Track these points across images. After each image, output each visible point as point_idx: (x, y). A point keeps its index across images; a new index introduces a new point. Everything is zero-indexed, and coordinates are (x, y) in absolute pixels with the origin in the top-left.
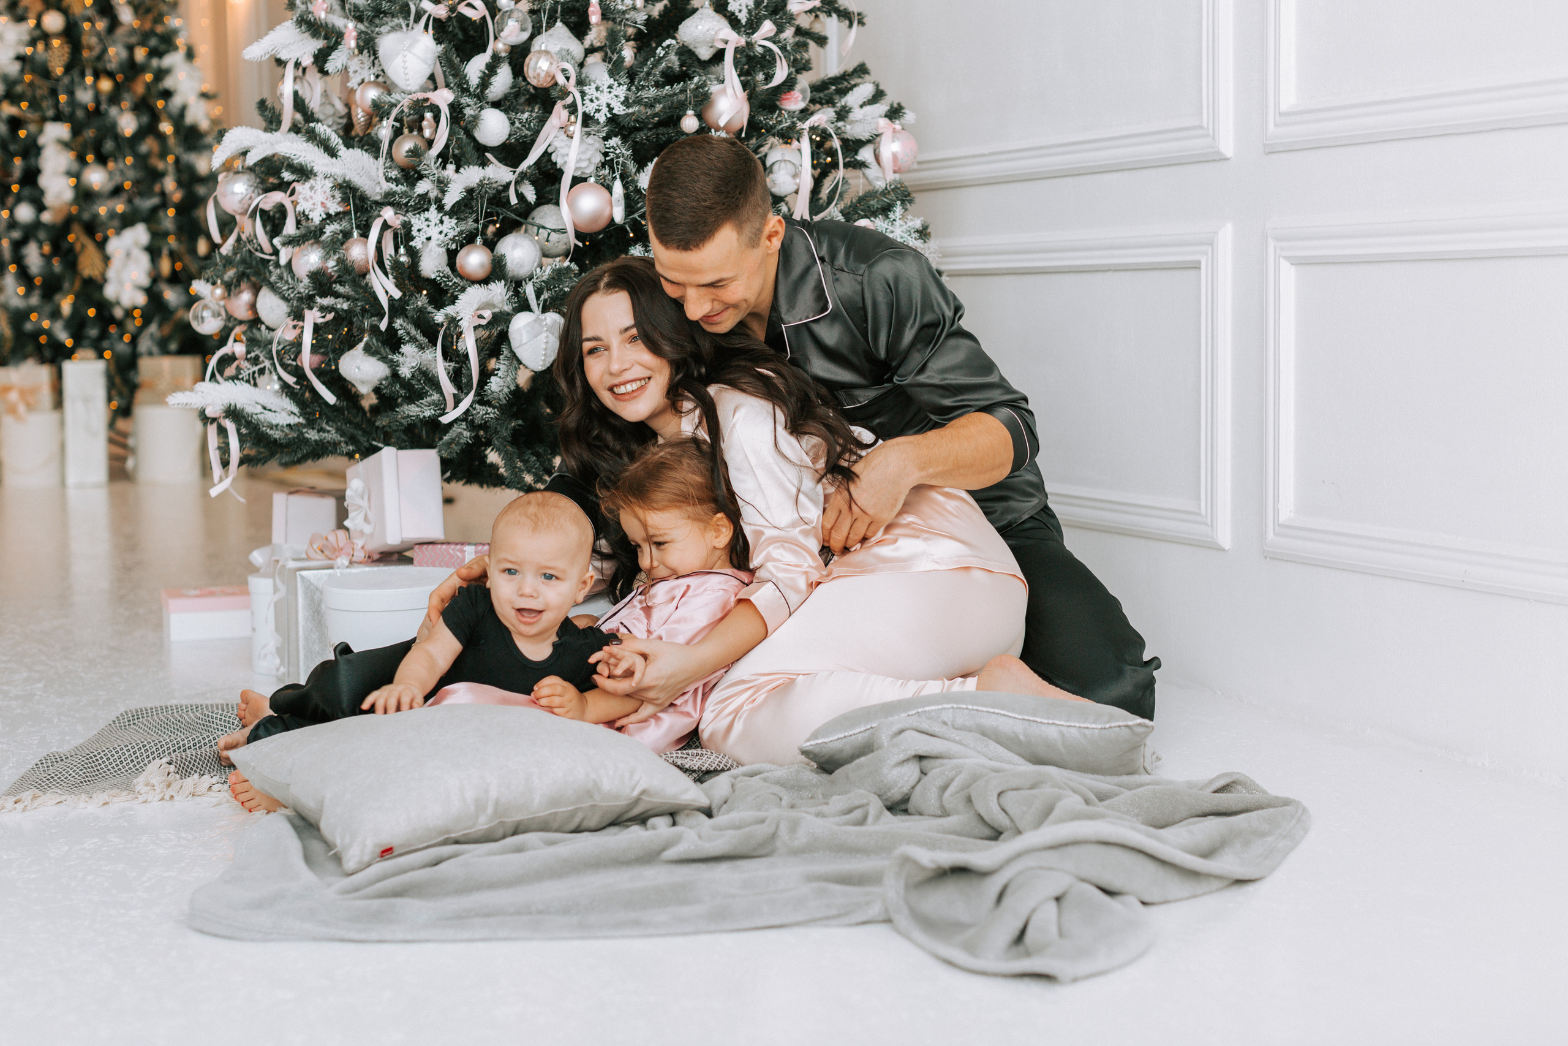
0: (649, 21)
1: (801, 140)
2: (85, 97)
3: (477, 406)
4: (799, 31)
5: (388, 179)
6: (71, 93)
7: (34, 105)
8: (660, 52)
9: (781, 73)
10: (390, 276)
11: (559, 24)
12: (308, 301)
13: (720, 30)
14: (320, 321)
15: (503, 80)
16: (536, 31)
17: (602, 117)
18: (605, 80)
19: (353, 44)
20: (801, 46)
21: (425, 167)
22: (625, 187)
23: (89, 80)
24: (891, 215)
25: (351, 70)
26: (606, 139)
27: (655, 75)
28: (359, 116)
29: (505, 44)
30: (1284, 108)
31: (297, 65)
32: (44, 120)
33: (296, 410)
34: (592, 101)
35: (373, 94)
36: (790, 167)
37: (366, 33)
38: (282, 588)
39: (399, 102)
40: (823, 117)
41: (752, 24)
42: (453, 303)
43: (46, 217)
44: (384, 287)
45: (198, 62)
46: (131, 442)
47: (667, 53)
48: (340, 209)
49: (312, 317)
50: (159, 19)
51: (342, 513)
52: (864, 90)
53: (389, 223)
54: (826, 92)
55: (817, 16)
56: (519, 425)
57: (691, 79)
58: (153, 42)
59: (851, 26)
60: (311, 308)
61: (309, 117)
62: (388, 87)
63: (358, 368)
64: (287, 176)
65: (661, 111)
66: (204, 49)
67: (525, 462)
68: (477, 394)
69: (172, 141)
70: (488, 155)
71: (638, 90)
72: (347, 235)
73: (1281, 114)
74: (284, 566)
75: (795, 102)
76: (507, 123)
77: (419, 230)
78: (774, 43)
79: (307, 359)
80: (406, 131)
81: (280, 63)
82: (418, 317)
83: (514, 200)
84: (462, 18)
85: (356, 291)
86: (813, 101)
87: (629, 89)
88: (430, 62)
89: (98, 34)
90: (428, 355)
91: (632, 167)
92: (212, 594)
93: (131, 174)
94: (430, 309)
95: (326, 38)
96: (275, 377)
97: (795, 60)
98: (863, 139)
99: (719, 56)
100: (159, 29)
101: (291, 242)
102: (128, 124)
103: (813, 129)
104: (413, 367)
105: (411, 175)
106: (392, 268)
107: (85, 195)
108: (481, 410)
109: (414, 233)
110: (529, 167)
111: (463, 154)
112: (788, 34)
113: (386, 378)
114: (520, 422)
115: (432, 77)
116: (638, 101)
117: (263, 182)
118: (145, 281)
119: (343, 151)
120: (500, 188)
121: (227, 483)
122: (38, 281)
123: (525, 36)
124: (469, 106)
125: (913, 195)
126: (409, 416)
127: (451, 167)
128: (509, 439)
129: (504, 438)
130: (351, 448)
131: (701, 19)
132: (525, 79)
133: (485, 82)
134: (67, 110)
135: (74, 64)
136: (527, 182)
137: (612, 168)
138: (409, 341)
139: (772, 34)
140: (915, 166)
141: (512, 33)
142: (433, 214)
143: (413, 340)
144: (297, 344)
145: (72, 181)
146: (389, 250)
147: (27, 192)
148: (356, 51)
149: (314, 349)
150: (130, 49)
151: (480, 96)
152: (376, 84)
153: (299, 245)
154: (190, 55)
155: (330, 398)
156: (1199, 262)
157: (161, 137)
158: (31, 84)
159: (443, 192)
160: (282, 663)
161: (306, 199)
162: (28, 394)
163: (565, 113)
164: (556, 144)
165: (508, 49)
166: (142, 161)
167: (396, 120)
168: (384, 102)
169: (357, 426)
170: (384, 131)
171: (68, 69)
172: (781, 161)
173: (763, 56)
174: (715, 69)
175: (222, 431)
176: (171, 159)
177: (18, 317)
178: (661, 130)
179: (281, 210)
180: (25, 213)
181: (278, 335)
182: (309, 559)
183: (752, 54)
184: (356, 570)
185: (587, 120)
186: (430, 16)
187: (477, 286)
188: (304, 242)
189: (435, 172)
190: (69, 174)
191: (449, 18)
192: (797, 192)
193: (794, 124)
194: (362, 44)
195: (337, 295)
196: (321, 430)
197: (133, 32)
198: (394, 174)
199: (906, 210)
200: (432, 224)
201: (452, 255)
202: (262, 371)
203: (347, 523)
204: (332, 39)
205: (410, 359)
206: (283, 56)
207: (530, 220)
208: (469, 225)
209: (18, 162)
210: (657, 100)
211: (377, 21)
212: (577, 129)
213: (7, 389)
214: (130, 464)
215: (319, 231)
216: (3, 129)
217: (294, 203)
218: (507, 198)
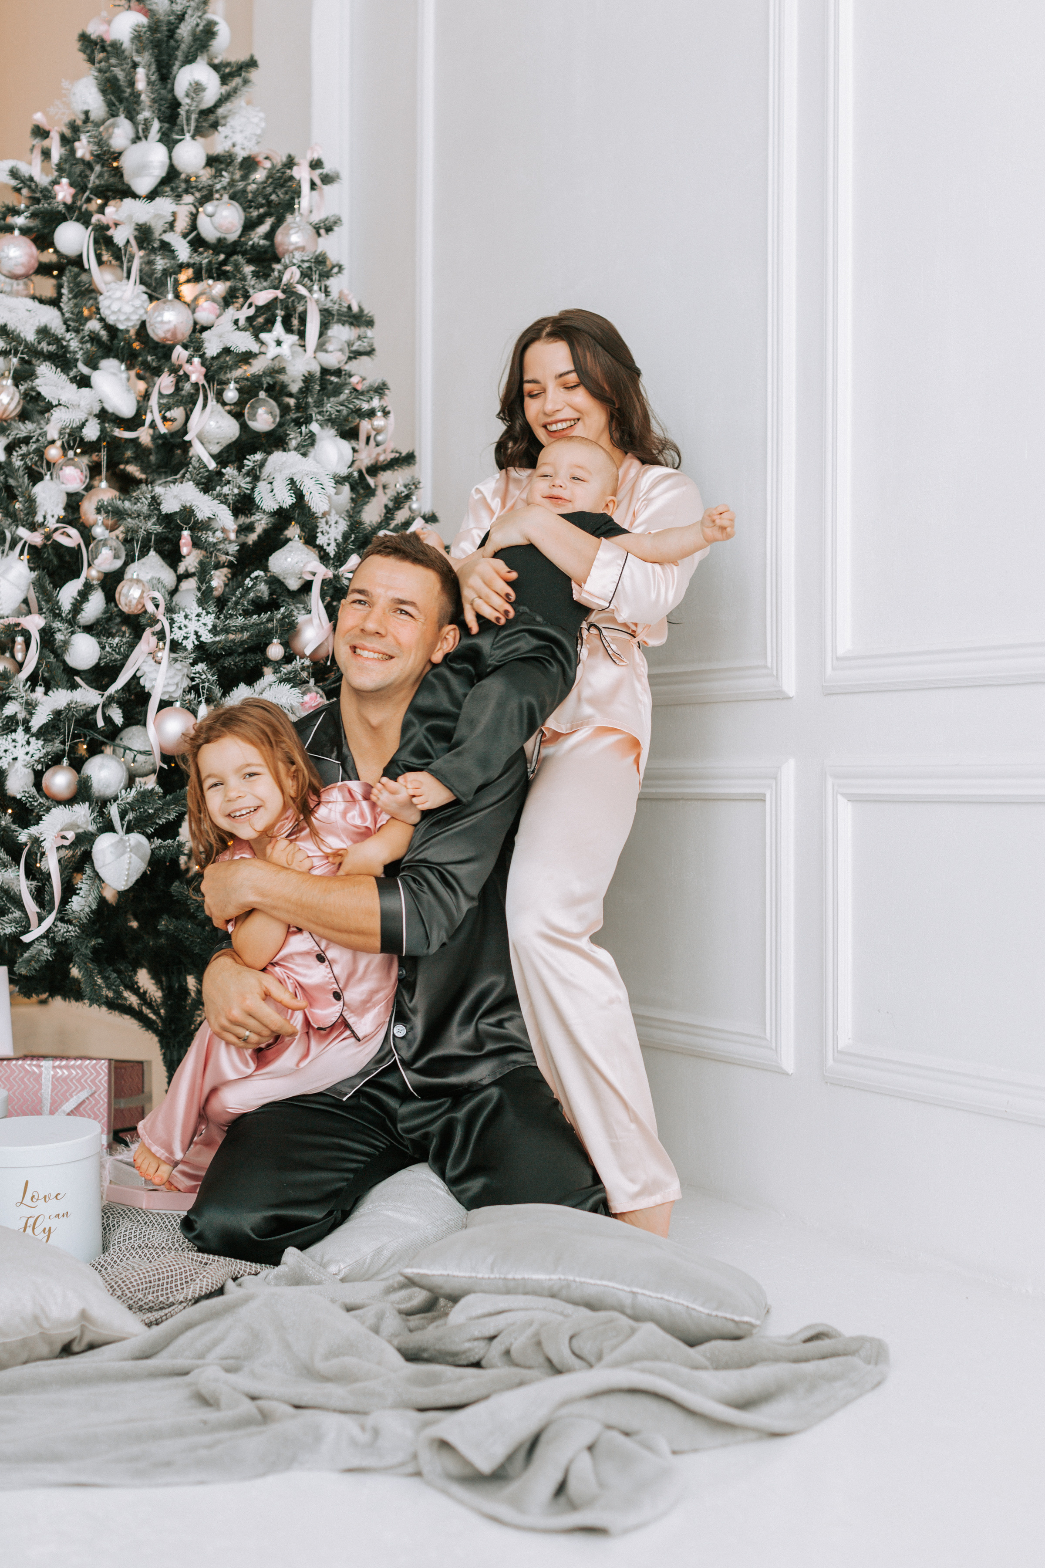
0: (241, 552)
3: (59, 924)
8: (249, 582)
11: (152, 553)
13: (309, 561)
15: (95, 606)
16: (130, 560)
17: (189, 645)
18: (194, 607)
21: (14, 689)
26: (192, 665)
27: (243, 605)
29: (99, 572)
30: (841, 652)
34: (180, 628)
41: (340, 558)
42: (37, 823)
47: (256, 584)
56: (99, 944)
57: (278, 608)
65: (248, 638)
67: (105, 978)
68: (59, 913)
70: (78, 679)
71: (226, 618)
73: (838, 658)
76: (97, 647)
77: (6, 751)
82: (2, 836)
83: (101, 723)
84: (57, 545)
87: (217, 618)
88: (24, 587)
90: (12, 874)
91: (217, 691)
94: (14, 827)
99: (307, 587)
108: (63, 928)
110: (118, 690)
111: (52, 677)
114: (100, 941)
115: (26, 603)
116: (226, 630)
120: (88, 711)
123: (119, 564)
124: (60, 630)
127: (40, 690)
128: (90, 956)
129: (85, 955)
131: (292, 550)
132: (117, 606)
133: (77, 608)
136: (114, 705)
137: (198, 694)
141: (106, 560)
142: (20, 735)
151: (72, 621)
156: (765, 795)
159: (31, 714)
163: (154, 640)
164: (145, 668)
165: (101, 576)
174: (304, 599)
178: (250, 655)
183: (338, 586)
185: (175, 647)
186: (25, 543)
187: (62, 807)
189: (24, 694)
191: (45, 545)
200: (19, 745)
201: (38, 776)
207: (116, 741)
208: (56, 746)
210: (244, 628)
212: (164, 654)
218: (95, 720)
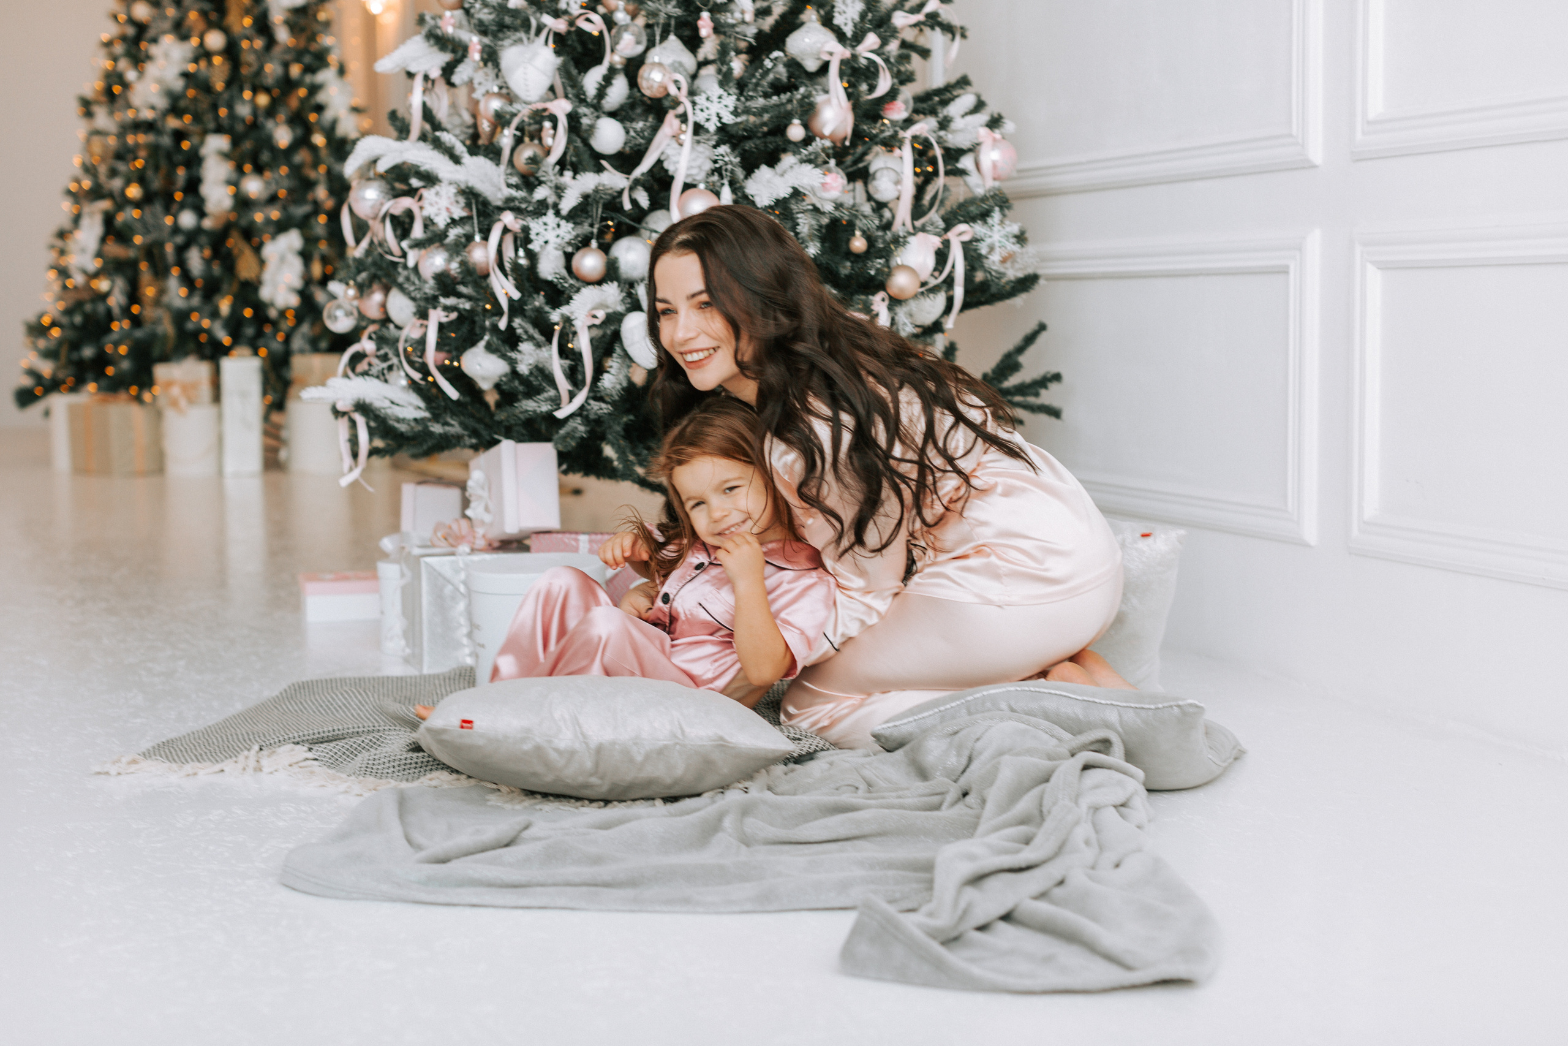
0: (760, 35)
1: (903, 148)
2: (244, 111)
3: (592, 402)
4: (904, 44)
5: (509, 186)
6: (230, 107)
7: (197, 118)
8: (768, 63)
9: (884, 83)
10: (510, 278)
11: (672, 37)
12: (433, 301)
13: (826, 42)
14: (444, 320)
15: (619, 91)
16: (651, 44)
17: (712, 126)
18: (715, 90)
19: (477, 56)
20: (904, 58)
21: (544, 174)
22: (734, 192)
23: (247, 94)
24: (989, 220)
25: (476, 82)
26: (715, 147)
27: (763, 86)
28: (485, 126)
29: (621, 57)
30: (1371, 116)
31: (426, 78)
32: (205, 132)
33: (422, 404)
34: (702, 110)
35: (496, 104)
36: (893, 175)
37: (489, 46)
38: (408, 573)
39: (519, 111)
40: (925, 127)
41: (856, 37)
42: (568, 303)
43: (207, 223)
44: (504, 289)
45: (349, 77)
46: (284, 434)
47: (775, 65)
48: (464, 214)
49: (437, 316)
50: (312, 38)
51: (466, 503)
52: (966, 100)
53: (509, 227)
54: (930, 103)
55: (921, 30)
56: (631, 420)
57: (797, 89)
58: (307, 59)
59: (953, 39)
60: (435, 308)
61: (437, 126)
62: (509, 97)
63: (480, 365)
64: (415, 182)
65: (769, 120)
66: (355, 66)
67: (637, 455)
68: (591, 390)
69: (324, 153)
70: (604, 163)
71: (747, 100)
72: (469, 238)
73: (1368, 122)
74: (409, 553)
75: (898, 112)
76: (622, 132)
77: (537, 234)
78: (879, 55)
79: (431, 356)
80: (527, 139)
81: (410, 75)
82: (536, 317)
83: (627, 206)
84: (581, 32)
85: (477, 292)
86: (916, 111)
87: (738, 100)
88: (550, 74)
89: (255, 51)
90: (544, 353)
91: (740, 173)
92: (346, 578)
93: (286, 183)
94: (547, 309)
95: (454, 51)
96: (402, 374)
97: (899, 72)
98: (964, 147)
99: (824, 68)
100: (314, 47)
101: (418, 245)
102: (283, 136)
103: (915, 138)
104: (530, 365)
105: (529, 181)
106: (513, 270)
107: (243, 203)
108: (595, 405)
109: (532, 236)
110: (643, 174)
111: (580, 162)
112: (893, 47)
113: (506, 375)
114: (632, 417)
115: (552, 89)
116: (747, 111)
117: (393, 188)
118: (298, 283)
119: (467, 158)
120: (615, 194)
121: (356, 473)
122: (199, 283)
123: (640, 49)
124: (585, 115)
125: (1011, 202)
126: (527, 411)
127: (568, 174)
128: (622, 433)
129: (617, 433)
130: (474, 441)
131: (807, 32)
132: (639, 91)
133: (601, 93)
134: (226, 123)
135: (234, 81)
136: (640, 188)
137: (721, 176)
138: (526, 340)
139: (876, 47)
140: (1015, 174)
141: (628, 45)
142: (550, 217)
143: (531, 338)
144: (422, 342)
145: (231, 190)
146: (509, 252)
147: (190, 199)
148: (481, 64)
149: (439, 346)
150: (286, 65)
151: (597, 107)
152: (499, 95)
153: (425, 248)
154: (342, 71)
155: (453, 394)
156: (1287, 267)
157: (314, 149)
158: (195, 100)
159: (560, 197)
160: (407, 645)
161: (431, 204)
162: (189, 389)
163: (676, 122)
164: (669, 152)
165: (624, 61)
166: (296, 171)
167: (517, 129)
168: (507, 113)
169: (480, 421)
170: (506, 139)
171: (229, 84)
172: (882, 169)
173: (867, 68)
174: (822, 80)
175: (353, 424)
176: (322, 169)
177: (181, 317)
178: (770, 139)
179: (410, 214)
180: (187, 219)
181: (404, 334)
182: (433, 546)
183: (856, 66)
184: (476, 558)
185: (698, 129)
186: (550, 30)
187: (591, 287)
188: (429, 245)
189: (553, 178)
190: (229, 182)
191: (569, 32)
192: (898, 198)
193: (896, 133)
194: (485, 56)
195: (459, 295)
196: (446, 424)
197: (288, 50)
198: (514, 180)
199: (1004, 215)
200: (549, 228)
201: (568, 257)
202: (390, 368)
203: (468, 512)
204: (458, 51)
205: (528, 356)
206: (412, 70)
207: (644, 225)
208: (586, 228)
209: (181, 173)
210: (764, 110)
211: (501, 35)
212: (687, 137)
213: (169, 384)
214: (283, 454)
215: (444, 235)
216: (166, 141)
217: (421, 208)
218: (621, 203)
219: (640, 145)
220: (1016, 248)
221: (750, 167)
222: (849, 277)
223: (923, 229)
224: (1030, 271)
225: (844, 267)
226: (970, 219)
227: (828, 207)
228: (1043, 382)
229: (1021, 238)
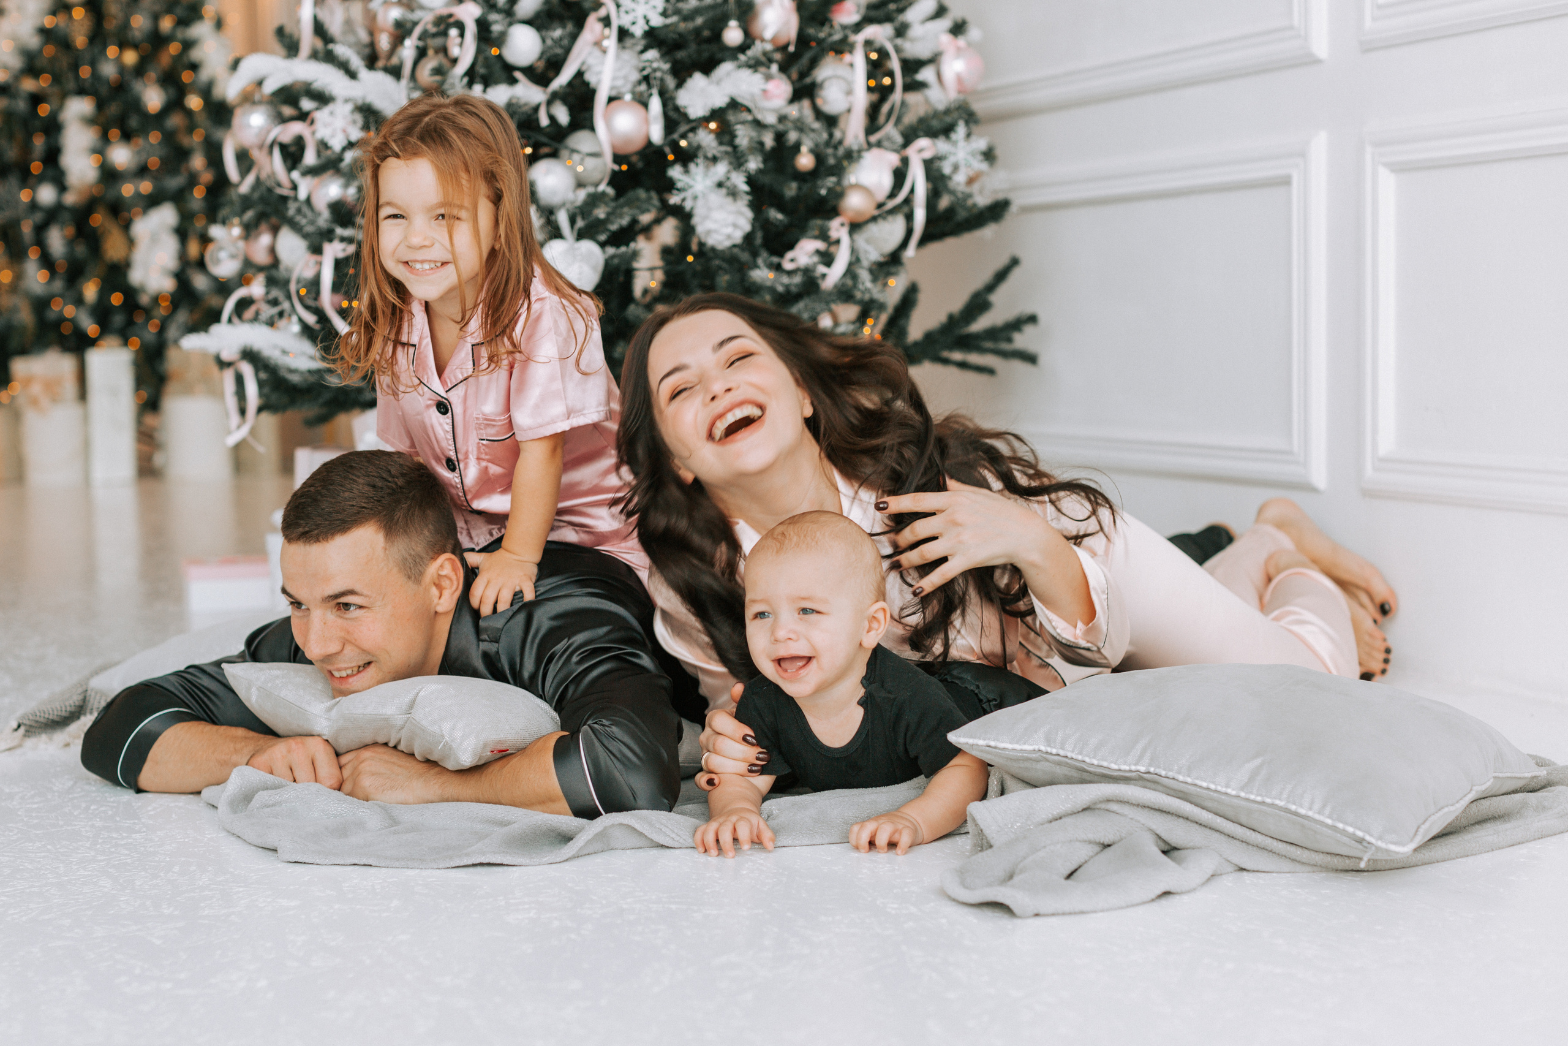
1: (854, 54)
2: (108, 70)
6: (93, 64)
7: (57, 79)
12: (328, 235)
14: (341, 255)
17: (638, 30)
21: (449, 86)
22: (665, 105)
23: (112, 51)
24: (953, 136)
26: (642, 52)
28: (384, 42)
32: (64, 96)
33: (317, 353)
34: (627, 12)
35: (396, 14)
36: (843, 85)
39: (421, 19)
40: (879, 33)
43: (69, 198)
45: (228, 32)
46: (160, 436)
48: (361, 135)
49: (334, 250)
52: (926, 5)
58: (180, 10)
60: (330, 240)
61: (329, 40)
62: (410, 5)
64: (306, 104)
65: (701, 24)
66: (234, 19)
69: (200, 118)
70: (518, 75)
71: (677, 1)
73: (1378, 7)
75: (847, 15)
76: (538, 40)
79: (327, 298)
80: (430, 50)
83: (544, 121)
86: (868, 17)
91: (671, 82)
92: (233, 562)
93: (158, 151)
96: (295, 319)
98: (924, 58)
101: (313, 172)
102: (153, 98)
103: (868, 43)
107: (109, 175)
110: (561, 87)
111: (491, 74)
116: (677, 13)
117: (280, 113)
118: (173, 265)
119: (364, 74)
120: (531, 109)
121: (244, 430)
122: (62, 266)
124: (496, 21)
127: (478, 86)
134: (88, 84)
135: (98, 37)
136: (559, 103)
137: (650, 86)
144: (314, 285)
145: (96, 159)
147: (49, 171)
149: (336, 287)
150: (156, 18)
151: (509, 13)
152: (399, 4)
153: (318, 175)
154: (219, 24)
156: (1290, 177)
157: (189, 113)
158: (53, 60)
161: (325, 127)
162: (51, 386)
163: (598, 27)
164: (591, 61)
166: (169, 138)
167: (420, 39)
168: (407, 21)
170: (408, 51)
171: (91, 40)
172: (831, 79)
175: (239, 380)
176: (198, 135)
177: (41, 305)
178: (704, 48)
179: (299, 143)
180: (46, 194)
181: (295, 274)
185: (623, 34)
188: (324, 172)
190: (93, 151)
192: (849, 111)
193: (846, 36)
199: (970, 130)
202: (281, 314)
207: (565, 145)
209: (39, 141)
210: (697, 12)
212: (611, 43)
213: (28, 381)
214: (158, 459)
215: (340, 159)
216: (21, 105)
217: (313, 133)
218: (537, 120)
219: (556, 55)
220: (984, 166)
221: (681, 73)
222: (796, 199)
223: (879, 144)
224: (1001, 196)
225: (790, 189)
226: (933, 134)
227: (771, 119)
228: (1018, 324)
229: (989, 155)
